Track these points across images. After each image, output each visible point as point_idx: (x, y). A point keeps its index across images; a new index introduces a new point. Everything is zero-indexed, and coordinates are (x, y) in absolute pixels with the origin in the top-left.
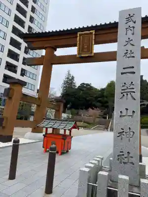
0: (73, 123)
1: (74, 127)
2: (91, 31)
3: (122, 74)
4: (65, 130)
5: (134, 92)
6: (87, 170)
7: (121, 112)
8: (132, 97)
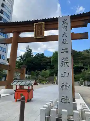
0: (34, 81)
1: (35, 84)
2: (42, 23)
3: (62, 52)
4: (29, 86)
5: (68, 63)
6: (45, 109)
7: (62, 74)
8: (67, 65)
